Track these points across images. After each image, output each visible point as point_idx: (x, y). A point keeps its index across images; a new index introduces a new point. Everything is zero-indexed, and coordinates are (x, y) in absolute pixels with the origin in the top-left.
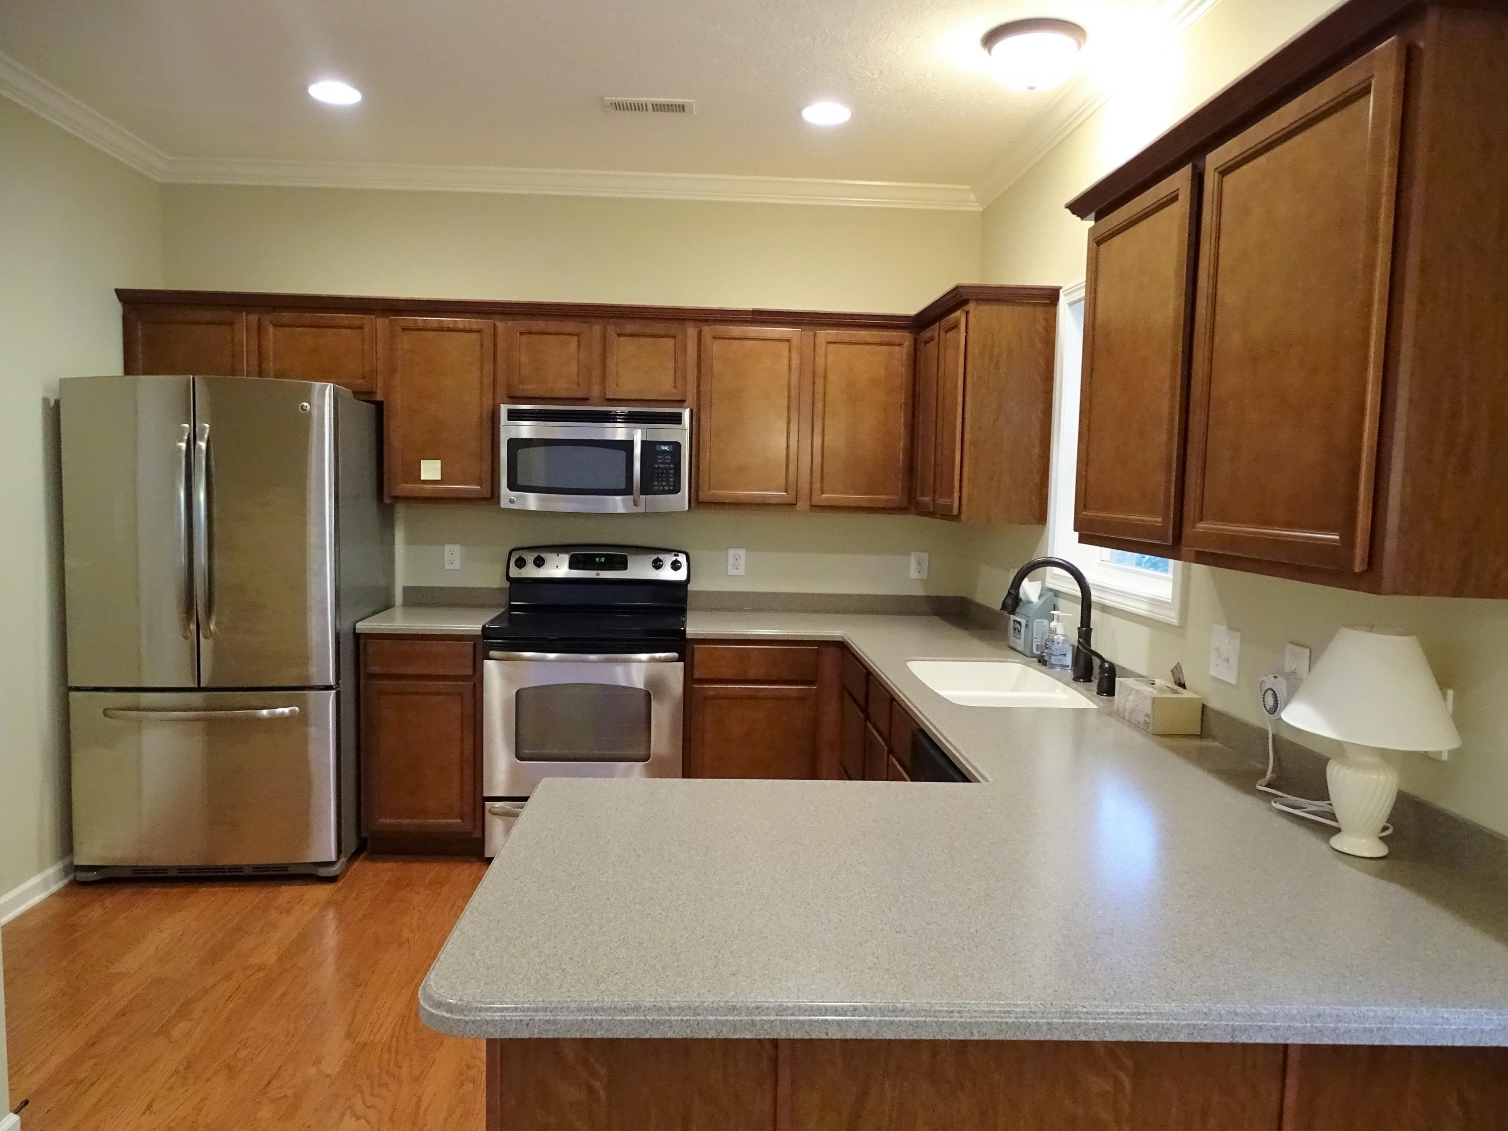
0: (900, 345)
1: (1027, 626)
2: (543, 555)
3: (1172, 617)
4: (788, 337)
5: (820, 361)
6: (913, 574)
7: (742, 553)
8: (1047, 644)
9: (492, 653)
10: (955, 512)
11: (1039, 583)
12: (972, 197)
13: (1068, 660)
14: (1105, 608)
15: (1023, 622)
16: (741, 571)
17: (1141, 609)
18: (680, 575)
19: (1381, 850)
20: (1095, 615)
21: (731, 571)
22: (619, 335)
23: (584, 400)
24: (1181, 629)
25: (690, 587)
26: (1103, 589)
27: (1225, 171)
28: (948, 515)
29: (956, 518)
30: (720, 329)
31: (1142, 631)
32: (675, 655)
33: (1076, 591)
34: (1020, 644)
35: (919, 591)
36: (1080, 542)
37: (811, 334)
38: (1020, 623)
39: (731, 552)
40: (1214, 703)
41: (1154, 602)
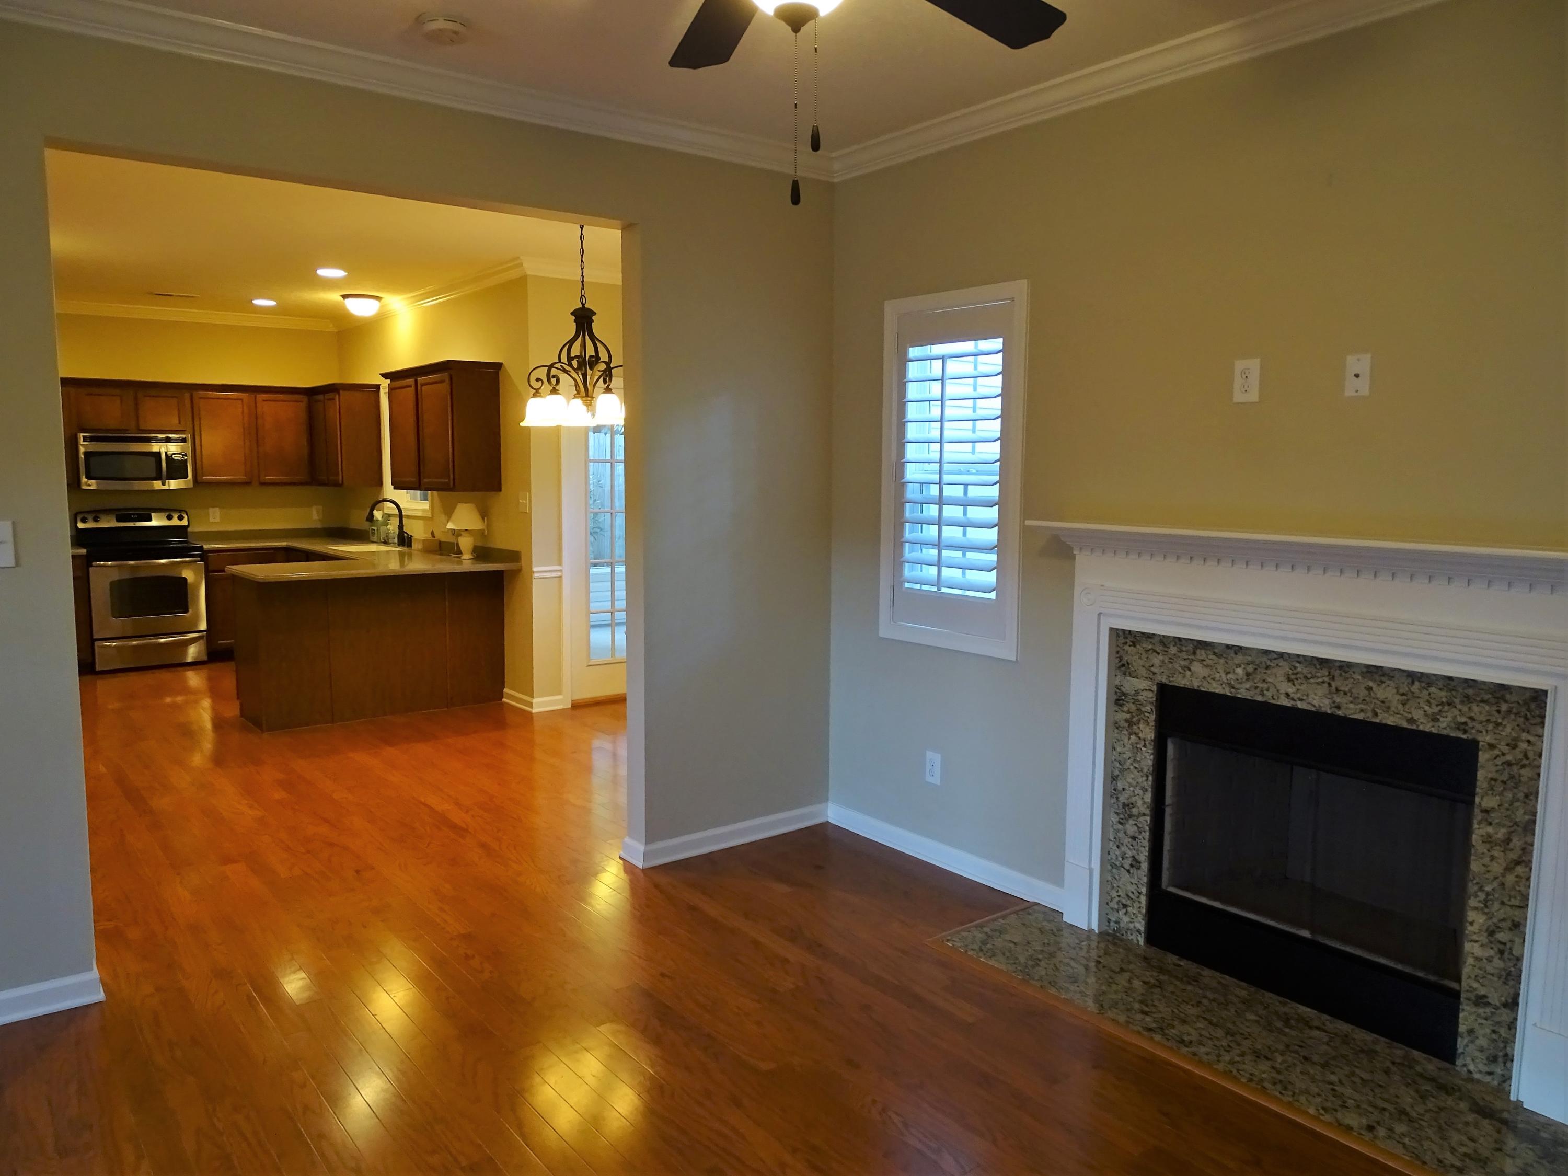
0: (302, 402)
1: (377, 530)
2: (98, 515)
3: (429, 515)
4: (240, 397)
5: (259, 410)
6: (315, 516)
7: (217, 509)
8: (388, 534)
9: (94, 564)
10: (340, 482)
11: (381, 512)
12: (331, 325)
13: (396, 540)
14: (408, 517)
15: (375, 528)
16: (217, 520)
17: (419, 514)
18: (185, 523)
19: (472, 557)
20: (404, 520)
21: (212, 520)
22: (145, 396)
23: (125, 431)
24: (431, 519)
25: (189, 530)
26: (407, 509)
27: (422, 385)
28: (337, 484)
29: (341, 485)
30: (202, 393)
31: (421, 522)
32: (199, 559)
33: (397, 512)
34: (375, 539)
35: (319, 526)
36: (394, 488)
37: (253, 396)
38: (374, 530)
39: (211, 510)
40: (443, 540)
41: (424, 510)
